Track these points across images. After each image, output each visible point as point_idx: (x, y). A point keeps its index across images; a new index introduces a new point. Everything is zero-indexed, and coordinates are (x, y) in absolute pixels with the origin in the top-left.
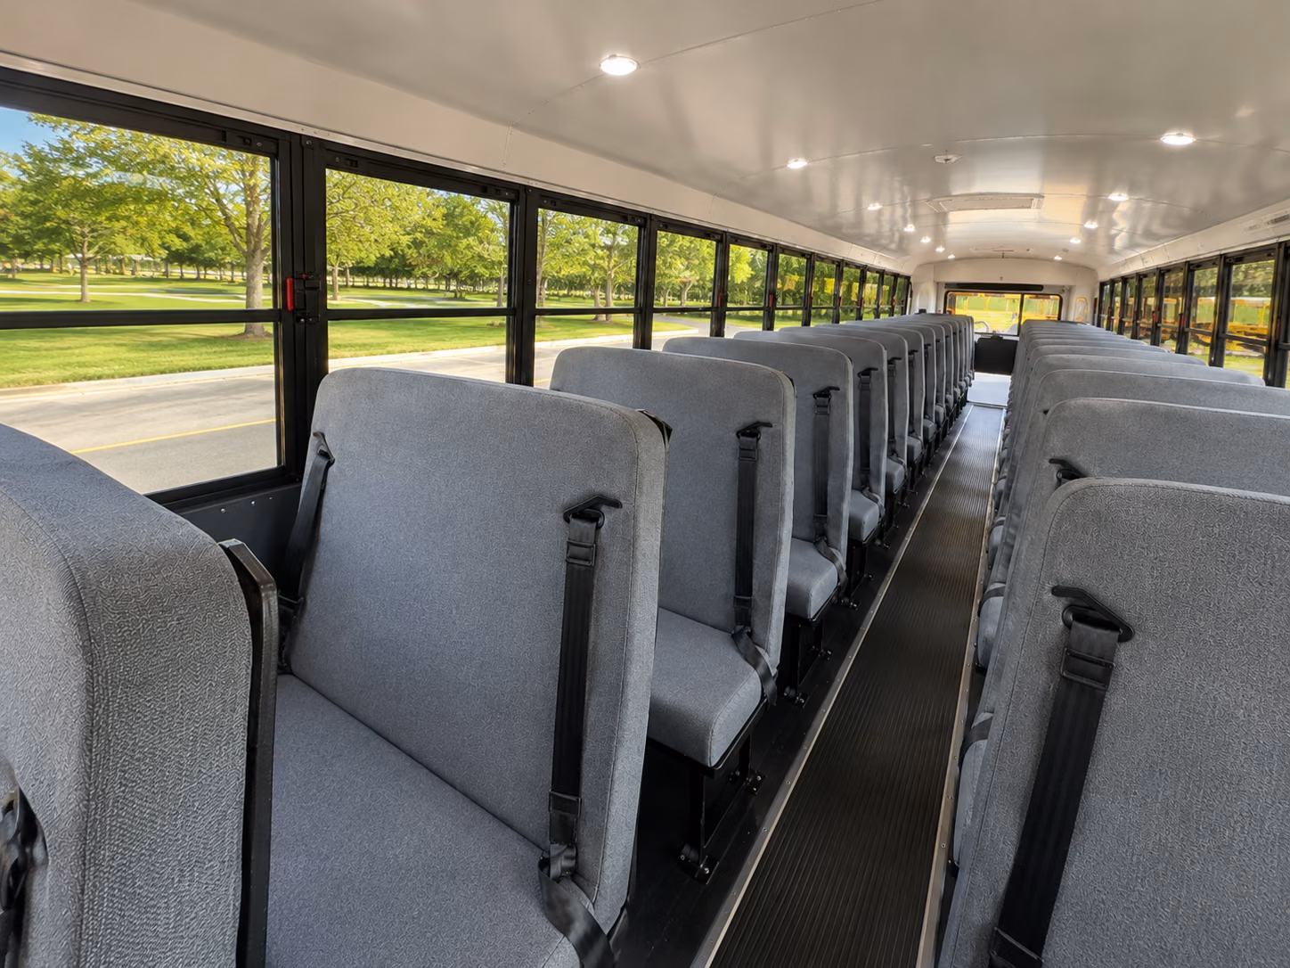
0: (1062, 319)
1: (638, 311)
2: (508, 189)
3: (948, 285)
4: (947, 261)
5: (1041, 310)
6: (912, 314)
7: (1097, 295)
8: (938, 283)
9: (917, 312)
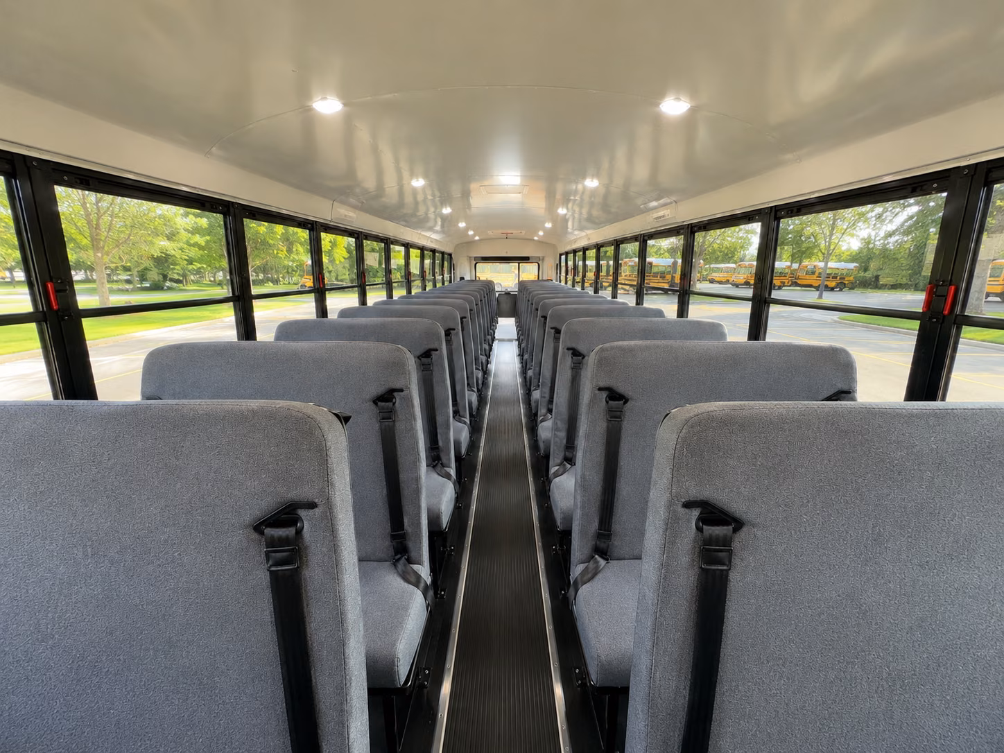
0: (540, 279)
1: (316, 291)
2: (221, 205)
3: (476, 258)
4: (475, 241)
5: (529, 272)
6: (456, 282)
7: (558, 262)
8: (470, 257)
9: (459, 280)
